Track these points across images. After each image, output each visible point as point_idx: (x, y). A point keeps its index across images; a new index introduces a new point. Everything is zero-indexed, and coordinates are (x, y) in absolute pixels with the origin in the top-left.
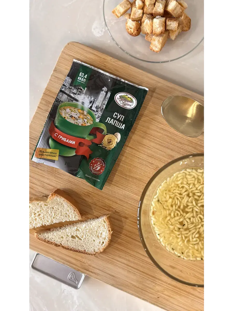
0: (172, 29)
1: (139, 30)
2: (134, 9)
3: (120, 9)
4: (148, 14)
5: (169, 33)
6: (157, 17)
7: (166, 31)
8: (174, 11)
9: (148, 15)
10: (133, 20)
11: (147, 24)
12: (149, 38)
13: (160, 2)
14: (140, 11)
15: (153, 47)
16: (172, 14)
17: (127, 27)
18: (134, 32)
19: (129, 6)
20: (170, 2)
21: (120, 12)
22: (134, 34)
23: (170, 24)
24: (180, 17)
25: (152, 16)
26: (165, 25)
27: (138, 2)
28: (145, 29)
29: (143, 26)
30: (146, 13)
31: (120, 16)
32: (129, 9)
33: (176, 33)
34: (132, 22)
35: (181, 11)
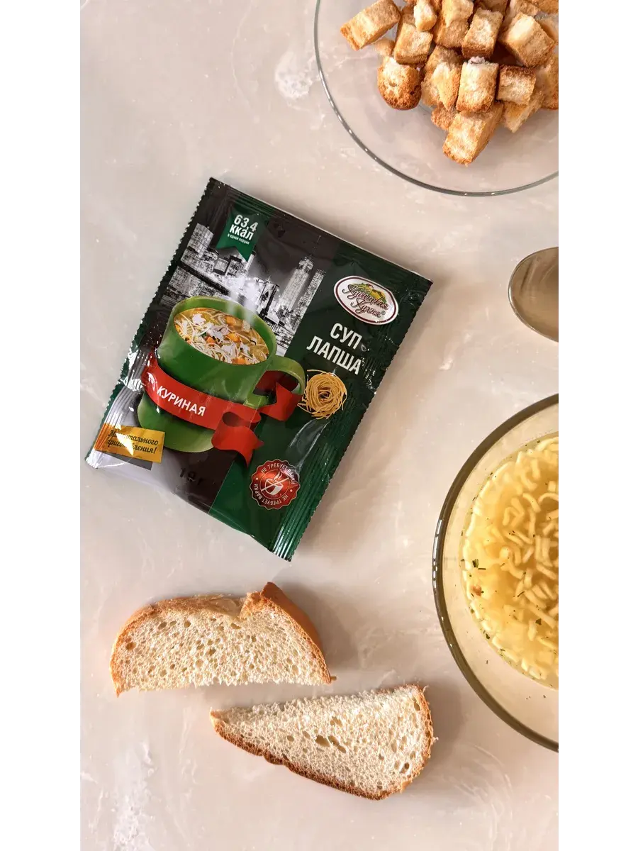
0: (516, 99)
1: (416, 92)
2: (406, 29)
3: (365, 22)
4: (447, 46)
5: (504, 110)
6: (473, 59)
7: (497, 103)
8: (525, 46)
9: (446, 52)
10: (402, 62)
11: (442, 77)
12: (443, 119)
13: (485, 16)
14: (426, 38)
15: (453, 148)
16: (520, 54)
17: (381, 81)
18: (401, 96)
19: (394, 19)
20: (514, 20)
21: (364, 33)
22: (400, 101)
23: (512, 85)
24: (542, 68)
25: (460, 55)
26: (497, 86)
27: (422, 11)
28: (433, 92)
29: (429, 81)
30: (443, 46)
31: (364, 46)
32: (391, 26)
33: (526, 113)
34: (399, 66)
35: (545, 49)
